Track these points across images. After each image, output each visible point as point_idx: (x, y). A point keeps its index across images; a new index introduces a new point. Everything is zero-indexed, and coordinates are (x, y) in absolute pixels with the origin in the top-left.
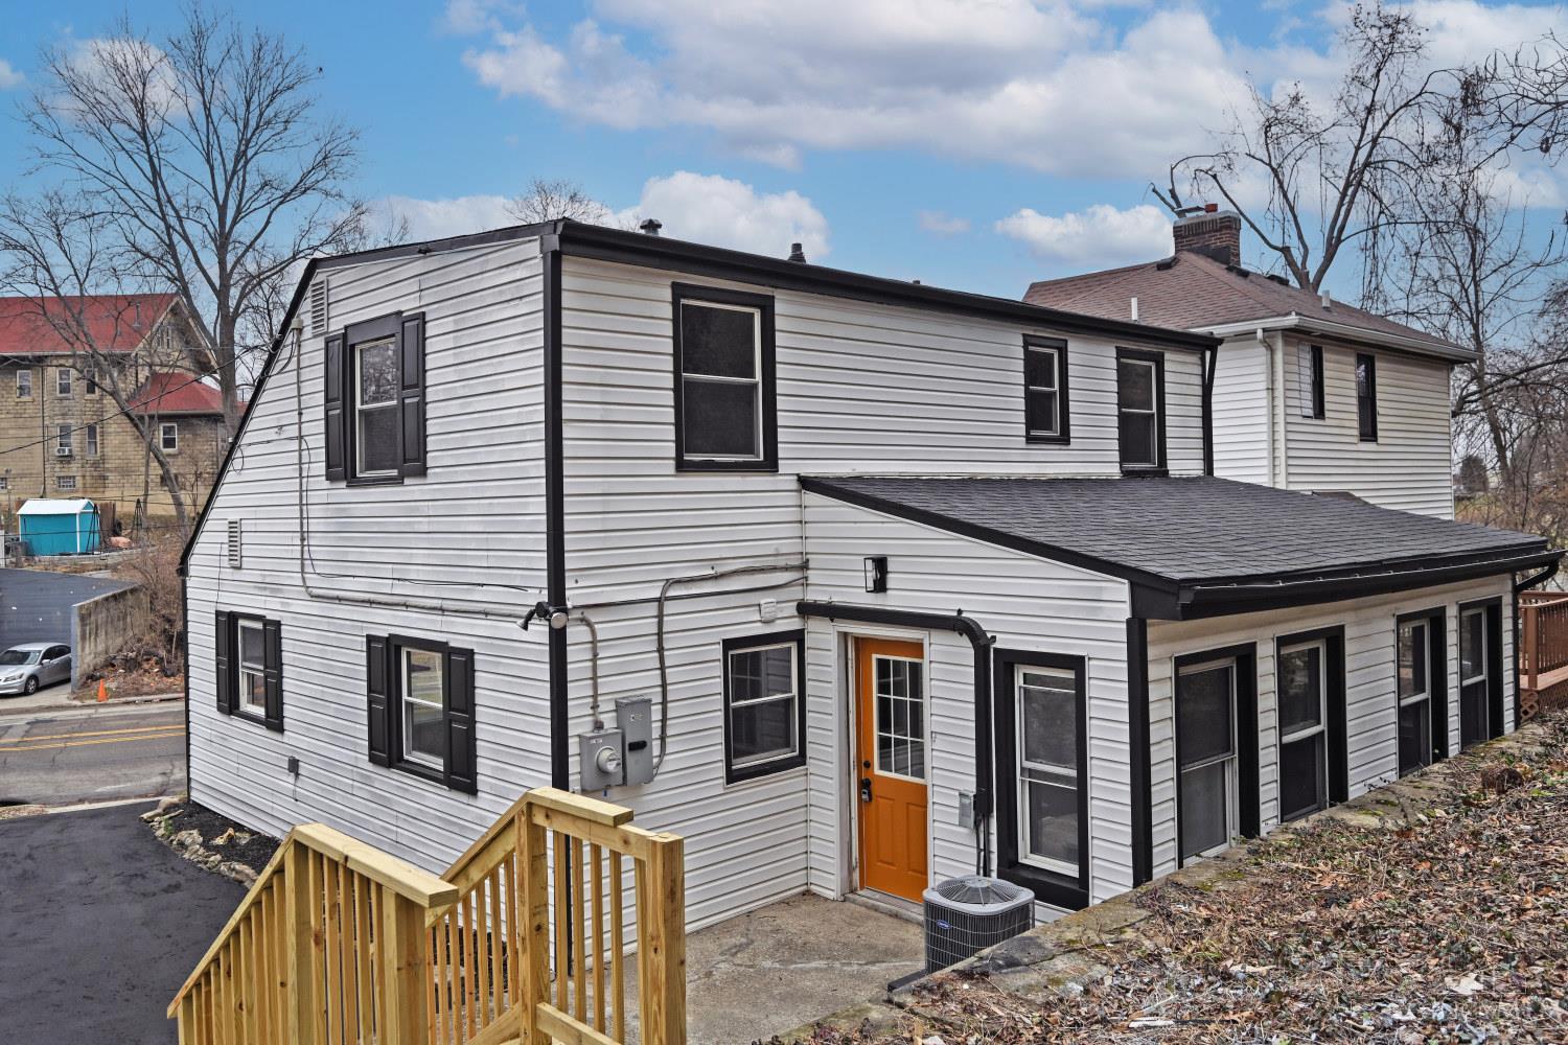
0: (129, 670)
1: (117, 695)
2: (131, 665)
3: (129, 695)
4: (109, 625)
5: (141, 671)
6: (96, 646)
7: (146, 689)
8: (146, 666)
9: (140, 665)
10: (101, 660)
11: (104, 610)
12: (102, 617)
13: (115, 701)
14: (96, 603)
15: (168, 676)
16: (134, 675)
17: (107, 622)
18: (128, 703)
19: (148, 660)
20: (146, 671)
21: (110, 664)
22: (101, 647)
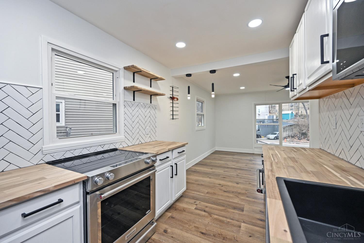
0: (292, 138)
1: (288, 141)
2: (293, 137)
3: (291, 142)
4: (289, 130)
5: (294, 138)
6: (286, 133)
7: (294, 141)
8: (295, 137)
9: (294, 137)
10: (287, 135)
11: (288, 127)
12: (288, 128)
13: (288, 142)
14: (287, 126)
15: (299, 140)
16: (293, 139)
17: (289, 129)
18: (290, 143)
19: (296, 136)
20: (295, 138)
21: (289, 136)
22: (287, 133)
